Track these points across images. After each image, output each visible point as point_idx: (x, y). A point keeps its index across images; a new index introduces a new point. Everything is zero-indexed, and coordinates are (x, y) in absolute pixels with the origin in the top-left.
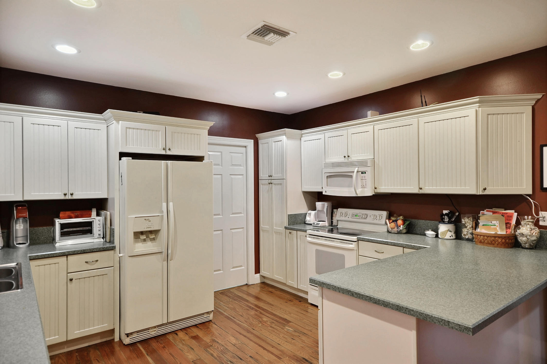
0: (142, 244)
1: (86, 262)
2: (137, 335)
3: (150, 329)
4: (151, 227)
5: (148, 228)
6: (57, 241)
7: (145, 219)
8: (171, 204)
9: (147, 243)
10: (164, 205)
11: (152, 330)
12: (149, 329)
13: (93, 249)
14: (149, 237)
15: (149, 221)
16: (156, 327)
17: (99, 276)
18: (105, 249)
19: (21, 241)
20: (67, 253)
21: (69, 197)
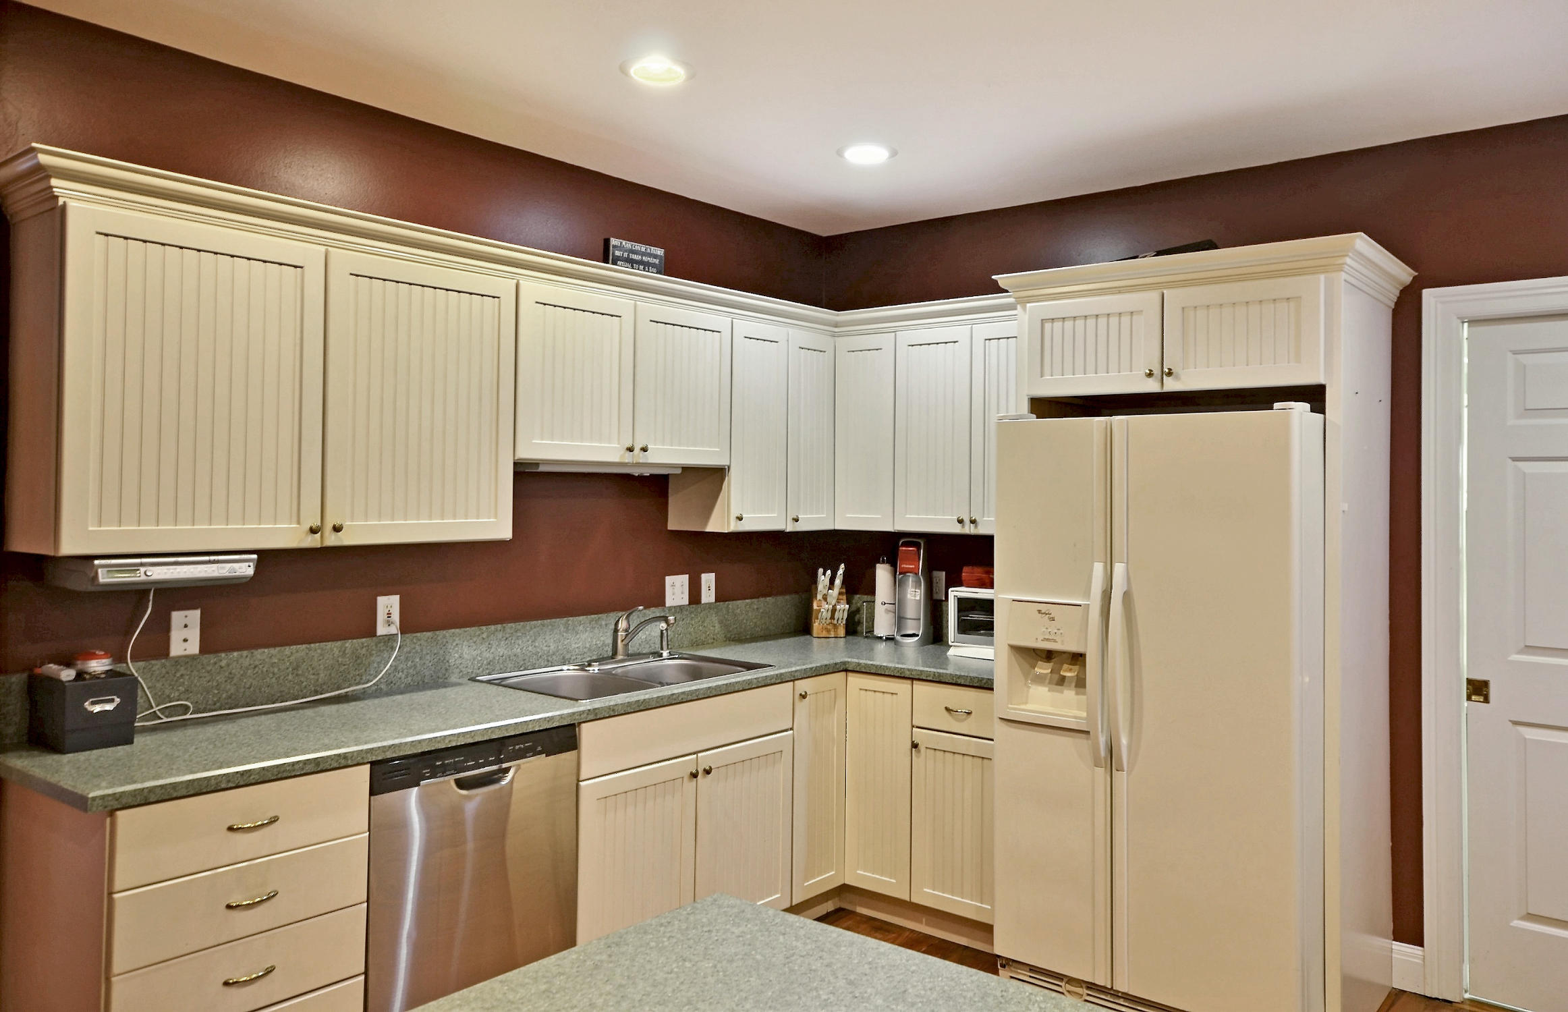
0: (1049, 691)
1: (947, 709)
2: (1030, 977)
3: (1065, 980)
4: (1057, 638)
5: (1048, 640)
6: (950, 643)
7: (1039, 611)
8: (1119, 568)
9: (1062, 692)
10: (1098, 568)
11: (1069, 987)
12: (1062, 980)
13: (959, 678)
14: (1060, 673)
15: (1049, 618)
16: (1084, 985)
17: (975, 759)
18: (985, 684)
19: (913, 629)
20: (908, 672)
21: (969, 530)
